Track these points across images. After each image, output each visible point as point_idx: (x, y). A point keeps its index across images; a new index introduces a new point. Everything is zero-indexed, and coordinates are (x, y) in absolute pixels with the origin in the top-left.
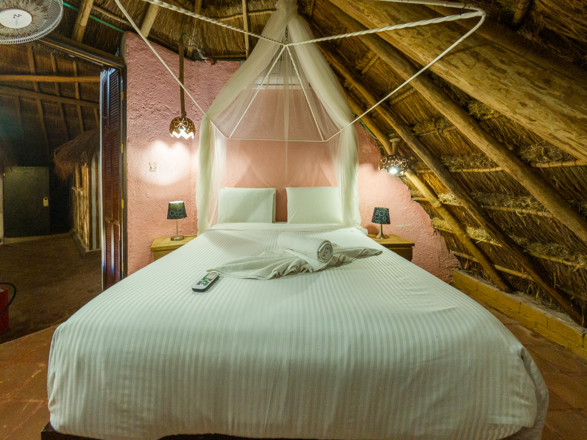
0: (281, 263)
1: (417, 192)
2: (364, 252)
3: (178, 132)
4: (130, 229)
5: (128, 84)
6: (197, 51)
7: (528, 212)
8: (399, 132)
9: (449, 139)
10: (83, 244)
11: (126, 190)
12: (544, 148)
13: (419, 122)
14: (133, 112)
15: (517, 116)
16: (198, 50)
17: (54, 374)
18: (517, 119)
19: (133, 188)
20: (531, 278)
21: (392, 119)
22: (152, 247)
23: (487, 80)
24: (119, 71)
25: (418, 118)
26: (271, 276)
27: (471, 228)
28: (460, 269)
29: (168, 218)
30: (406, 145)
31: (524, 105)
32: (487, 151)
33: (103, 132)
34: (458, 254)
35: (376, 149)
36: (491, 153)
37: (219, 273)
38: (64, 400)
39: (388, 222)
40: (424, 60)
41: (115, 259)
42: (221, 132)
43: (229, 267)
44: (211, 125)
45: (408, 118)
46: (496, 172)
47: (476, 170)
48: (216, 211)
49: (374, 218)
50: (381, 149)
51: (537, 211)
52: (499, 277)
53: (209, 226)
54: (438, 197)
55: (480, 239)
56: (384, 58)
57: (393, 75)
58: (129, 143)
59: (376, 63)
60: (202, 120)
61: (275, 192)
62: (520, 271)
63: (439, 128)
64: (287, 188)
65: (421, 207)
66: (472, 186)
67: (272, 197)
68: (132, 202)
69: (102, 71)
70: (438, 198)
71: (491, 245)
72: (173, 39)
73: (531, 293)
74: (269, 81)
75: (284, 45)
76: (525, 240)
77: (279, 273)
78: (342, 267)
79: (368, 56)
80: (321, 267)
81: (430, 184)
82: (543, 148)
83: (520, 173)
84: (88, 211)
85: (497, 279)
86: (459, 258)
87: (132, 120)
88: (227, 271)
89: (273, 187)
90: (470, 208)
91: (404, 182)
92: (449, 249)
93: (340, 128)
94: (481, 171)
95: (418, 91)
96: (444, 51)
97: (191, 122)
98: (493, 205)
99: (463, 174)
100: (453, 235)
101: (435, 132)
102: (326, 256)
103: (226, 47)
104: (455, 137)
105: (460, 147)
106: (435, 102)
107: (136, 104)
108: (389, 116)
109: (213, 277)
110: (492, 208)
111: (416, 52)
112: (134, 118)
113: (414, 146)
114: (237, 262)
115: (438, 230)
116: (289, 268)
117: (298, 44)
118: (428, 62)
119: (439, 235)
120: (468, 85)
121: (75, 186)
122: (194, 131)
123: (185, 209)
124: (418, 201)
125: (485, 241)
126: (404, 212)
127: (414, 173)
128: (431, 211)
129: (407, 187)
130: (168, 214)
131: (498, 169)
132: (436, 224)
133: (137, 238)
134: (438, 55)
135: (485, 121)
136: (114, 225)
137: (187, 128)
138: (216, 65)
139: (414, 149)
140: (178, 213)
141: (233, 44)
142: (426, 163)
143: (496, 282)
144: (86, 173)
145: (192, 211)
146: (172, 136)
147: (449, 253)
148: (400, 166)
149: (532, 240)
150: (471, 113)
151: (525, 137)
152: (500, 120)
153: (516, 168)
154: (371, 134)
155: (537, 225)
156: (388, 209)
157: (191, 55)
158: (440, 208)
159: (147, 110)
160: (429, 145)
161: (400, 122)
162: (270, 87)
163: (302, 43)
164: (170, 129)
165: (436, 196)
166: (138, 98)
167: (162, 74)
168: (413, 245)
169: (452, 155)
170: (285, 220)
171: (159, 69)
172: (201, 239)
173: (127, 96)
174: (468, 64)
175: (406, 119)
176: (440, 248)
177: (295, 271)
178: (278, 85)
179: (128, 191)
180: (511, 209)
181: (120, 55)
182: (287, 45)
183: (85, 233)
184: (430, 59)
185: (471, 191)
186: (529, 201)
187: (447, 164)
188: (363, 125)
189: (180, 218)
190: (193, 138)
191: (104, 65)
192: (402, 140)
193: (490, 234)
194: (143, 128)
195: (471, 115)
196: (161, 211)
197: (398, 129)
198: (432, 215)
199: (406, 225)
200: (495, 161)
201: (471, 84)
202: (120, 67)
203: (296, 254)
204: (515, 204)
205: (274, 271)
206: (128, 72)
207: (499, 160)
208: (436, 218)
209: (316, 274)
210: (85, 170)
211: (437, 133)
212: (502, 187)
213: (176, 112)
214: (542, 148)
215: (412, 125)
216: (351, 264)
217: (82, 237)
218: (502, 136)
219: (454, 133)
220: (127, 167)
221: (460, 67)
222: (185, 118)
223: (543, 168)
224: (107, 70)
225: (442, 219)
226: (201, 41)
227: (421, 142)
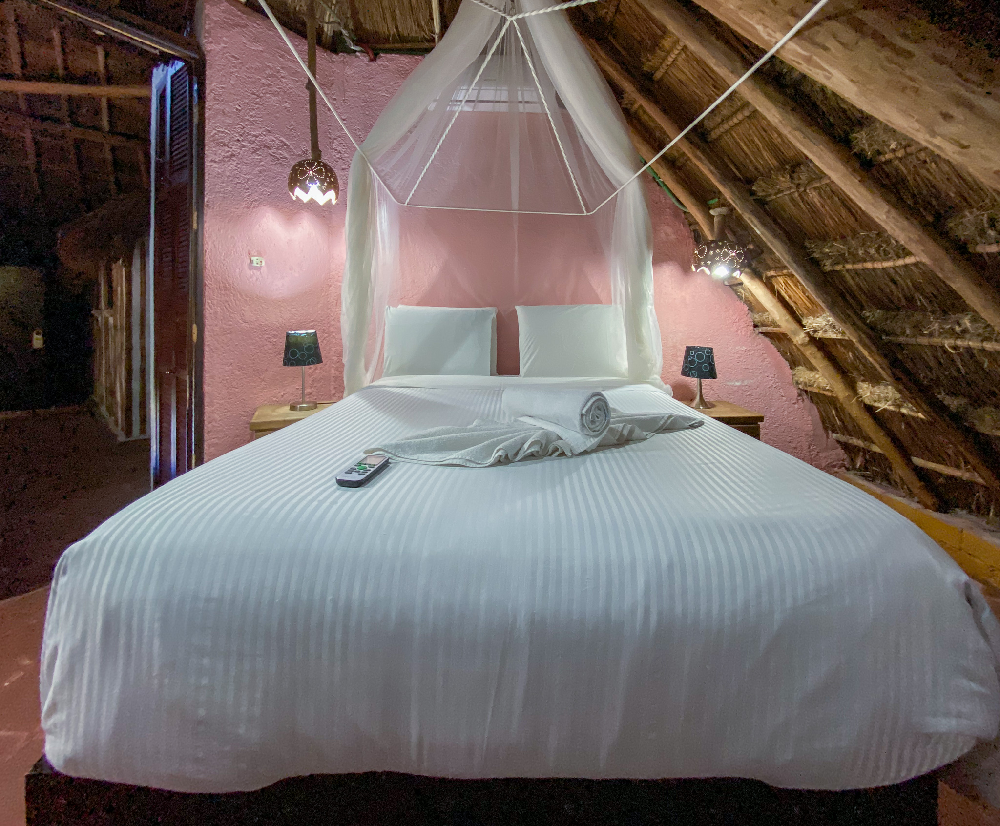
0: (511, 438)
1: (765, 316)
2: (669, 421)
3: (306, 190)
4: (209, 384)
5: (207, 92)
6: (341, 33)
7: (966, 343)
8: (727, 193)
9: (819, 204)
10: (112, 426)
11: (202, 304)
12: (988, 214)
13: (762, 175)
14: (218, 147)
15: (938, 141)
16: (344, 32)
17: (56, 649)
18: (938, 147)
19: (215, 302)
20: (980, 480)
21: (712, 168)
22: (254, 420)
23: (879, 70)
24: (191, 66)
25: (759, 167)
26: (491, 460)
27: (865, 385)
28: (848, 469)
29: (285, 364)
30: (739, 219)
31: (947, 117)
32: (886, 223)
33: (157, 190)
34: (843, 439)
35: (685, 231)
36: (895, 227)
37: (390, 456)
38: (74, 703)
39: (712, 374)
40: (766, 37)
41: (178, 449)
42: (390, 191)
43: (409, 446)
44: (370, 174)
45: (741, 166)
46: (906, 266)
47: (869, 265)
48: (380, 354)
49: (686, 367)
50: (695, 231)
51: (982, 341)
52: (920, 480)
53: (366, 379)
54: (804, 323)
55: (882, 406)
56: (694, 46)
57: (712, 82)
58: (209, 211)
59: (680, 59)
60: (351, 169)
61: (494, 315)
62: (958, 467)
63: (799, 184)
64: (517, 308)
65: (773, 346)
66: (863, 298)
67: (490, 325)
68: (213, 329)
69: (157, 66)
70: (803, 326)
71: (903, 415)
72: (295, 8)
73: (980, 510)
74: (478, 94)
75: (508, 18)
76: (963, 401)
77: (507, 456)
78: (627, 447)
79: (663, 45)
80: (589, 446)
81: (787, 298)
82: (986, 215)
83: (948, 265)
84: (124, 356)
85: (916, 485)
86: (846, 447)
87: (215, 165)
88: (405, 452)
89: (490, 306)
90: (861, 341)
91: (739, 296)
92: (826, 429)
93: (617, 186)
94: (878, 265)
95: (758, 108)
96: (802, 18)
97: (331, 171)
98: (903, 333)
99: (847, 275)
100: (832, 401)
101: (792, 191)
102: (597, 424)
103: (397, 28)
104: (828, 201)
105: (839, 219)
106: (789, 129)
107: (223, 132)
108: (706, 162)
109: (377, 462)
110: (902, 339)
111: (751, 23)
112: (220, 161)
113: (756, 221)
114: (424, 436)
115: (806, 391)
116: (526, 446)
117: (534, 13)
118: (774, 40)
119: (807, 401)
120: (847, 81)
121: (97, 308)
122: (337, 189)
123: (318, 347)
124: (766, 334)
125: (892, 408)
126: (740, 357)
127: (756, 274)
128: (791, 354)
129: (745, 306)
130: (286, 355)
131: (909, 260)
132: (801, 380)
133: (222, 404)
134: (791, 27)
135: (880, 166)
136: (177, 379)
137: (322, 181)
138: (379, 62)
139: (756, 226)
140: (306, 353)
141: (410, 23)
142: (777, 254)
143: (916, 491)
144: (122, 280)
145: (332, 353)
146: (294, 198)
147: (828, 437)
148: (732, 261)
149: (977, 402)
150: (855, 151)
151: (952, 195)
152: (908, 162)
153: (940, 253)
154: (674, 200)
155: (983, 369)
156: (711, 349)
157: (329, 40)
158: (807, 345)
159: (244, 146)
160: (782, 219)
161: (727, 176)
162: (483, 107)
163: (541, 12)
164: (290, 184)
165: (799, 322)
166: (227, 121)
167: (275, 76)
168: (761, 419)
169: (824, 238)
170: (515, 372)
171: (269, 66)
172: (350, 401)
173: (207, 115)
174: (845, 42)
175: (738, 169)
176: (811, 427)
177: (538, 452)
178: (498, 102)
179: (207, 306)
180: (936, 341)
181: (192, 34)
182: (514, 18)
183: (116, 403)
184: (778, 35)
185: (862, 308)
186: (967, 322)
187: (816, 255)
188: (659, 185)
189: (309, 364)
190: (334, 202)
191: (162, 53)
192: (732, 210)
193: (900, 391)
194: (237, 180)
195: (855, 153)
196: (271, 351)
197: (725, 187)
198: (794, 363)
199: (746, 383)
200: (902, 242)
201: (852, 81)
202: (194, 58)
203: (539, 424)
204: (943, 328)
205: (498, 451)
206: (207, 67)
207: (910, 239)
208: (800, 367)
209: (580, 459)
210: (119, 272)
211: (796, 195)
212: (917, 295)
213: (300, 153)
214: (983, 215)
215: (750, 181)
216: (645, 442)
217: (111, 411)
218: (913, 196)
219: (825, 192)
220: (205, 258)
221: (832, 49)
222: (319, 162)
223: (988, 254)
224: (167, 64)
225: (812, 368)
226: (349, 15)
227: (768, 214)
